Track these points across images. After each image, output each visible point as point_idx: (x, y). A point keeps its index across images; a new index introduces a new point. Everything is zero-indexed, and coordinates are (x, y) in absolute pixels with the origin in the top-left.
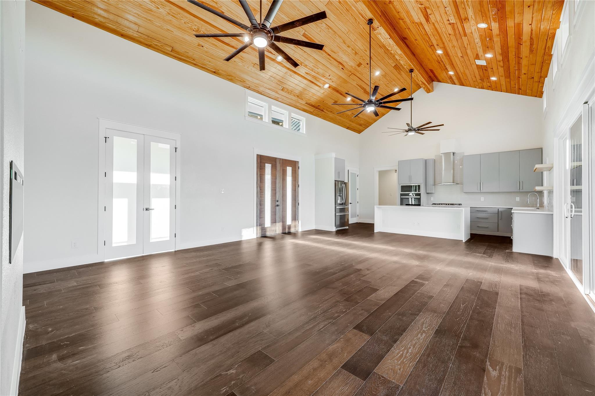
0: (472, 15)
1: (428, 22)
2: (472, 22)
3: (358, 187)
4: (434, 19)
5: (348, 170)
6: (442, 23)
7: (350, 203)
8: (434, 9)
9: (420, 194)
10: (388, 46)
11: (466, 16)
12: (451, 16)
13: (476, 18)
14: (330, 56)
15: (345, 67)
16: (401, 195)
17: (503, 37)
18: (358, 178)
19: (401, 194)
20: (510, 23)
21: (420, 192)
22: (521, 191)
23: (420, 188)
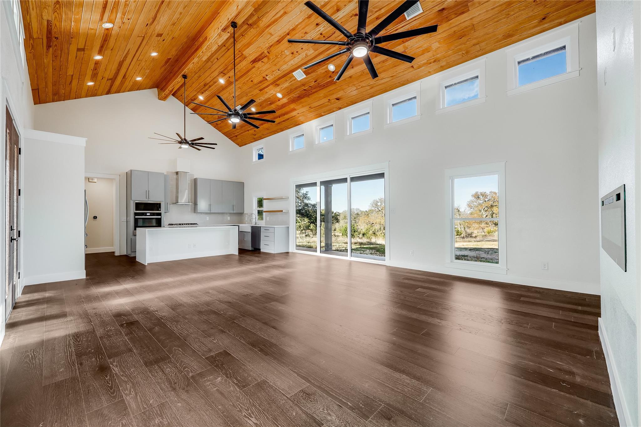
0: (284, 87)
1: (252, 63)
2: (278, 89)
4: (260, 66)
6: (260, 73)
8: (270, 63)
9: (161, 213)
10: (207, 48)
11: (280, 84)
12: (273, 76)
13: (283, 89)
14: (162, 4)
15: (151, 25)
17: (278, 108)
19: (135, 213)
20: (292, 106)
21: (160, 211)
22: (234, 212)
23: (160, 207)
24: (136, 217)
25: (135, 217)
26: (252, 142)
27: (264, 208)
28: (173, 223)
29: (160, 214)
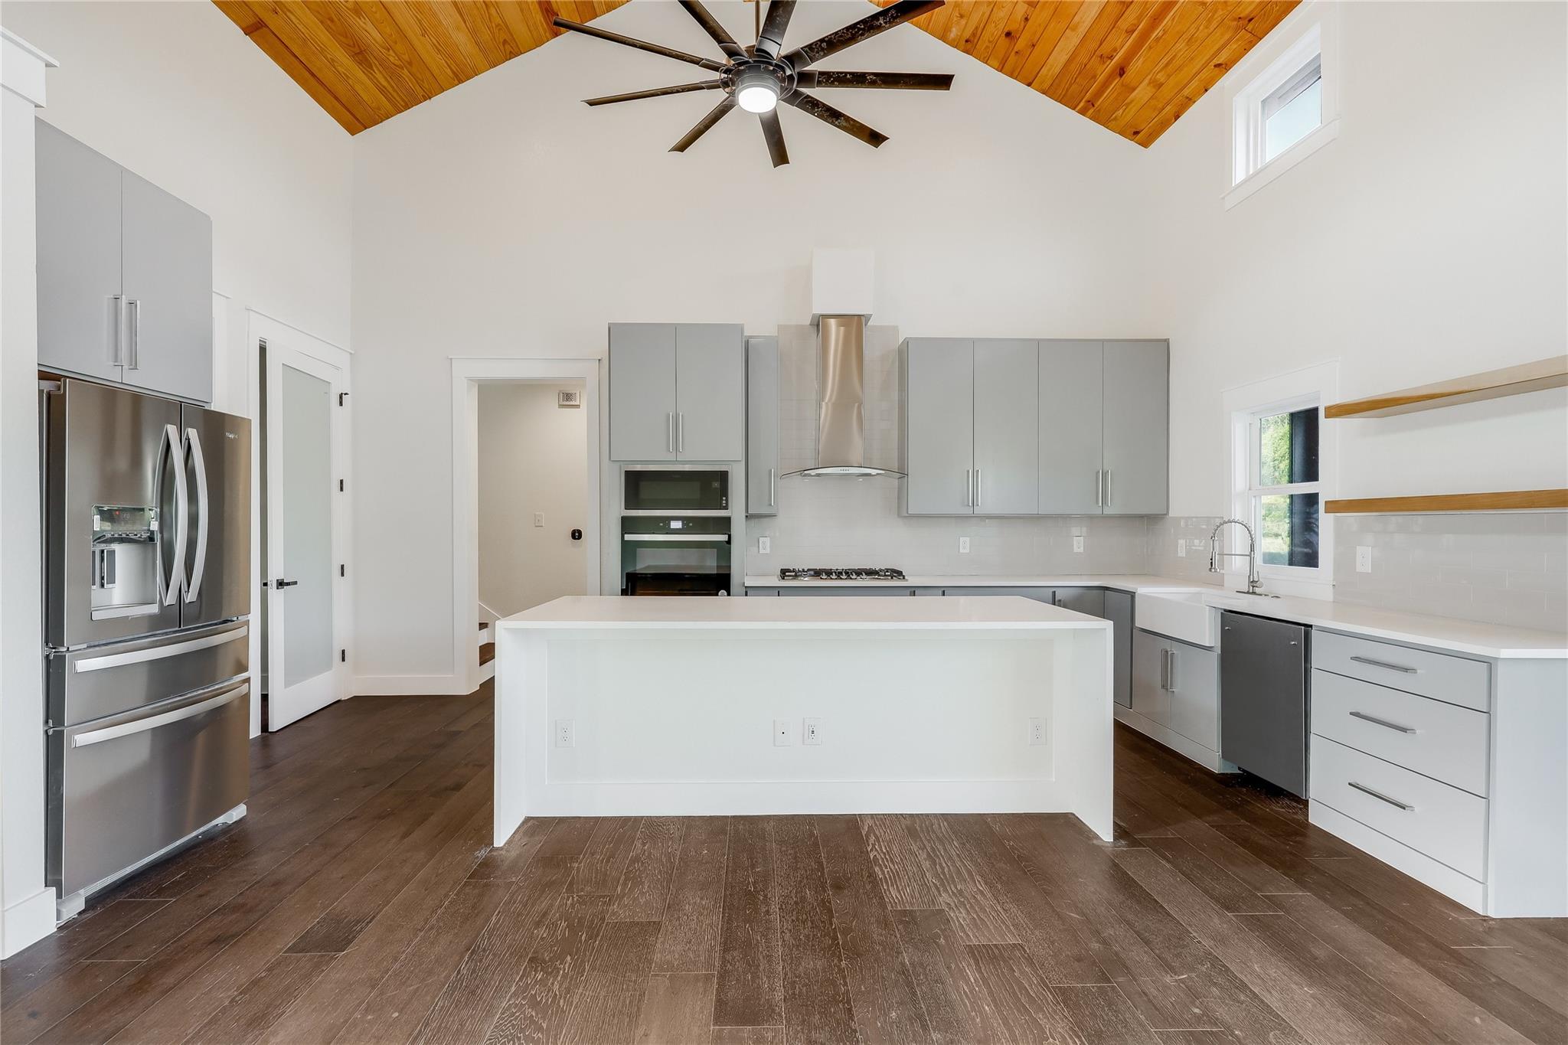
3: (341, 468)
5: (263, 350)
7: (281, 584)
9: (728, 520)
16: (628, 525)
18: (340, 418)
19: (624, 520)
21: (726, 508)
22: (1109, 510)
23: (724, 491)
24: (628, 537)
25: (623, 537)
26: (1223, 67)
27: (1327, 487)
28: (799, 567)
29: (724, 525)
